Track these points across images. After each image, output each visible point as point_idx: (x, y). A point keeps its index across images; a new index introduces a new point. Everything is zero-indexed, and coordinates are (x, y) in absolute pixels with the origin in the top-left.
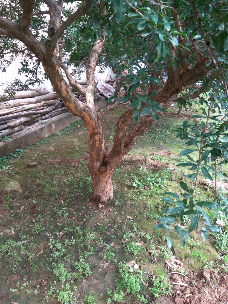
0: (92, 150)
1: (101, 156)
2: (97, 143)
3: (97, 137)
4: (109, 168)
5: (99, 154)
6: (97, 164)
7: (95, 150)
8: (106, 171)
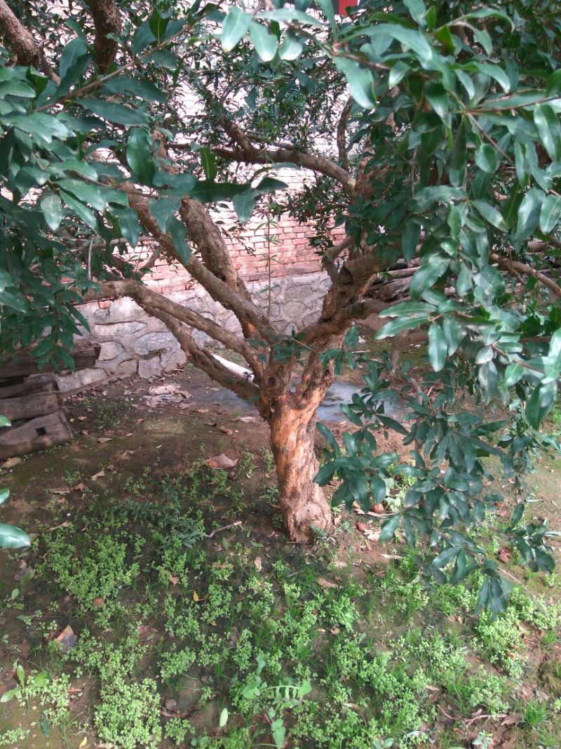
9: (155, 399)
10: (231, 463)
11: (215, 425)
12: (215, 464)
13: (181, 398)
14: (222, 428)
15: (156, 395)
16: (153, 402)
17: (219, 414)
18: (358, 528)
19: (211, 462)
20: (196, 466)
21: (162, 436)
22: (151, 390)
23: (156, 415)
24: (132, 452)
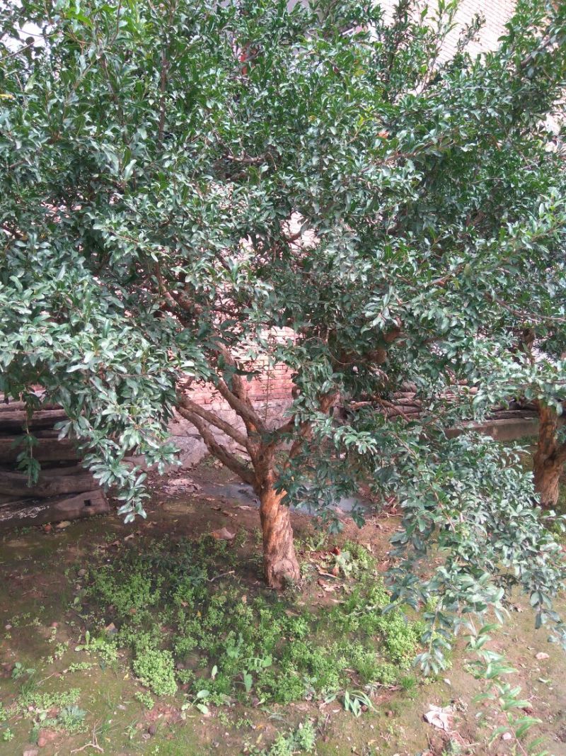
0: (542, 441)
1: (550, 449)
2: (548, 435)
3: (549, 428)
4: (556, 463)
5: (548, 446)
6: (544, 457)
7: (544, 441)
8: (552, 466)
9: (172, 488)
10: (230, 535)
11: (220, 509)
12: (217, 535)
13: (193, 489)
14: (225, 512)
15: (173, 486)
16: (172, 490)
17: (223, 502)
18: (319, 583)
19: (215, 534)
20: (203, 537)
21: (178, 514)
22: (170, 482)
23: (173, 499)
24: (155, 523)
